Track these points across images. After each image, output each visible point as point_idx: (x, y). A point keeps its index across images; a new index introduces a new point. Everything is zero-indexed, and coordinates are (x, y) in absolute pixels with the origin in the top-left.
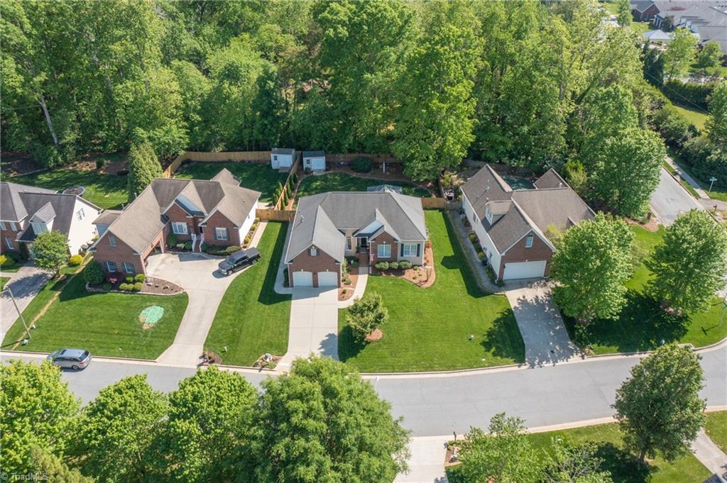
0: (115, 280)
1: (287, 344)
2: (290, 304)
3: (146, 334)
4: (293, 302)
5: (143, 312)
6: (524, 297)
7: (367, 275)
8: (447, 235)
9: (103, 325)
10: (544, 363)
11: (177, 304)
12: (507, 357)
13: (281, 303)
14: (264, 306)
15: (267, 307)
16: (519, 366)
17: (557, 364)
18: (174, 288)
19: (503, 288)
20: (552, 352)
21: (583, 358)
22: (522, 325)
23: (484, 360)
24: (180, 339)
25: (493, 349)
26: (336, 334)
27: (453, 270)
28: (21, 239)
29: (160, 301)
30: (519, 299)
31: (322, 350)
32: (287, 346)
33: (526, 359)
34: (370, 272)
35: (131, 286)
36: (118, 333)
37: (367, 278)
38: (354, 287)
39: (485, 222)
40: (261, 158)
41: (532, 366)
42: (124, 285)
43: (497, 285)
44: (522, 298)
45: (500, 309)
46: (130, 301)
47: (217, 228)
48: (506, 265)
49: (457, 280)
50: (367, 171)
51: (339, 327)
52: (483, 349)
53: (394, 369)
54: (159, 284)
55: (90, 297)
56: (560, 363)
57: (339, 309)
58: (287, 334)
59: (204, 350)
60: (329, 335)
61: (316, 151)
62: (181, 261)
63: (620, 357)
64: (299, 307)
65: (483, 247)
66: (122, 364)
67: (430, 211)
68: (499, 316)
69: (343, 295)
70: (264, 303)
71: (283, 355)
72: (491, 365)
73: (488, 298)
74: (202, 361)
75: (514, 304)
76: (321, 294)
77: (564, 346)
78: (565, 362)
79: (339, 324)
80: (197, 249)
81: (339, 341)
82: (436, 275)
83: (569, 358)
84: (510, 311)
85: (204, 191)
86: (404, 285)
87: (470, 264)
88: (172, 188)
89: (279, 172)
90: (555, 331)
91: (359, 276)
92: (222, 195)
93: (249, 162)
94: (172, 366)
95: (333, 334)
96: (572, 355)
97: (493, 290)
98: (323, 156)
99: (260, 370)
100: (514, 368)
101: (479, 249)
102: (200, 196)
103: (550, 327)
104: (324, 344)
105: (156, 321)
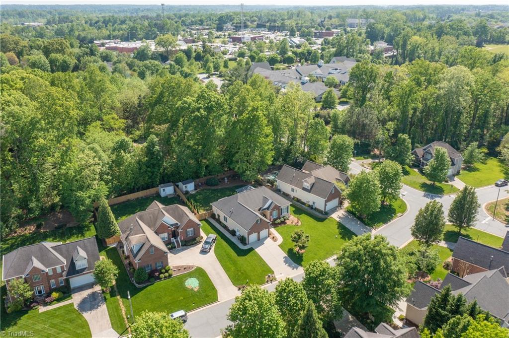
0: (158, 274)
1: (271, 268)
2: (256, 251)
3: (199, 292)
5: (186, 283)
7: (273, 228)
9: (171, 298)
11: (200, 273)
13: (251, 253)
14: (244, 257)
15: (246, 257)
18: (189, 267)
19: (329, 215)
20: (365, 232)
21: (376, 230)
22: (347, 227)
23: (347, 243)
24: (218, 287)
25: (347, 238)
26: (287, 256)
27: (302, 215)
28: (67, 276)
29: (190, 275)
31: (287, 264)
35: (167, 274)
36: (184, 298)
37: (274, 230)
39: (304, 189)
40: (148, 193)
42: (162, 276)
43: (325, 214)
44: (338, 216)
45: (335, 223)
47: (188, 230)
48: (327, 204)
49: (308, 218)
50: (217, 185)
51: (285, 253)
52: (344, 240)
54: (179, 269)
55: (145, 290)
57: (278, 246)
59: (236, 287)
60: (284, 258)
61: (185, 180)
62: (175, 254)
63: (385, 226)
64: (261, 251)
65: (306, 202)
66: (203, 310)
68: (337, 226)
69: (274, 239)
70: (243, 256)
71: (274, 273)
73: (327, 220)
75: (338, 220)
76: (265, 242)
77: (366, 229)
79: (284, 251)
80: (178, 246)
81: (291, 258)
82: (298, 219)
84: (338, 222)
86: (290, 227)
87: (306, 210)
88: (151, 215)
89: (169, 197)
90: (359, 224)
93: (142, 197)
94: (229, 299)
95: (285, 256)
97: (326, 217)
98: (192, 182)
99: (271, 283)
101: (304, 204)
103: (357, 224)
104: (286, 262)
105: (198, 285)
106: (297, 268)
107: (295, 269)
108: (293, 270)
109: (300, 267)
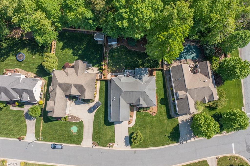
1: (115, 139)
2: (114, 126)
3: (75, 136)
4: (115, 125)
5: (71, 128)
6: (183, 119)
7: (136, 111)
8: (163, 86)
9: (62, 133)
10: (184, 142)
11: (80, 125)
12: (174, 141)
13: (111, 126)
14: (106, 126)
15: (108, 127)
16: (177, 144)
17: (187, 142)
18: (78, 119)
19: (178, 116)
20: (187, 137)
21: (195, 139)
22: (180, 129)
23: (168, 142)
24: (85, 137)
25: (171, 139)
26: (128, 136)
27: (163, 105)
29: (76, 124)
30: (181, 120)
31: (125, 141)
32: (115, 140)
33: (179, 141)
34: (137, 110)
35: (64, 119)
36: (67, 136)
37: (136, 113)
38: (132, 118)
39: (176, 94)
41: (180, 143)
42: (62, 119)
44: (182, 120)
45: (175, 124)
46: (66, 124)
49: (164, 111)
51: (129, 134)
52: (168, 139)
53: (144, 147)
54: (73, 117)
55: (53, 122)
56: (188, 141)
57: (129, 128)
58: (115, 136)
59: (93, 141)
60: (126, 136)
62: (76, 105)
64: (117, 127)
66: (72, 146)
67: (158, 71)
68: (174, 127)
69: (130, 122)
71: (114, 143)
72: (170, 144)
73: (172, 120)
74: (93, 145)
75: (180, 122)
77: (191, 135)
78: (190, 141)
79: (129, 133)
80: (79, 100)
81: (129, 138)
82: (158, 109)
83: (191, 139)
84: (178, 125)
85: (78, 87)
86: (147, 115)
87: (169, 103)
89: (99, 43)
91: (134, 112)
92: (85, 89)
94: (85, 147)
95: (127, 136)
96: (192, 138)
97: (175, 116)
98: (116, 41)
100: (175, 144)
101: (173, 96)
102: (77, 89)
103: (188, 129)
104: (125, 139)
105: (76, 132)
106: (127, 146)
107: (126, 146)
108: (125, 146)
109: (129, 146)
